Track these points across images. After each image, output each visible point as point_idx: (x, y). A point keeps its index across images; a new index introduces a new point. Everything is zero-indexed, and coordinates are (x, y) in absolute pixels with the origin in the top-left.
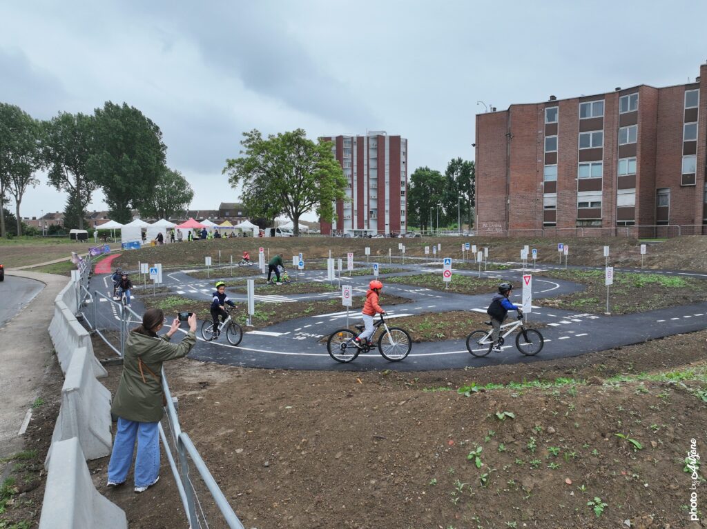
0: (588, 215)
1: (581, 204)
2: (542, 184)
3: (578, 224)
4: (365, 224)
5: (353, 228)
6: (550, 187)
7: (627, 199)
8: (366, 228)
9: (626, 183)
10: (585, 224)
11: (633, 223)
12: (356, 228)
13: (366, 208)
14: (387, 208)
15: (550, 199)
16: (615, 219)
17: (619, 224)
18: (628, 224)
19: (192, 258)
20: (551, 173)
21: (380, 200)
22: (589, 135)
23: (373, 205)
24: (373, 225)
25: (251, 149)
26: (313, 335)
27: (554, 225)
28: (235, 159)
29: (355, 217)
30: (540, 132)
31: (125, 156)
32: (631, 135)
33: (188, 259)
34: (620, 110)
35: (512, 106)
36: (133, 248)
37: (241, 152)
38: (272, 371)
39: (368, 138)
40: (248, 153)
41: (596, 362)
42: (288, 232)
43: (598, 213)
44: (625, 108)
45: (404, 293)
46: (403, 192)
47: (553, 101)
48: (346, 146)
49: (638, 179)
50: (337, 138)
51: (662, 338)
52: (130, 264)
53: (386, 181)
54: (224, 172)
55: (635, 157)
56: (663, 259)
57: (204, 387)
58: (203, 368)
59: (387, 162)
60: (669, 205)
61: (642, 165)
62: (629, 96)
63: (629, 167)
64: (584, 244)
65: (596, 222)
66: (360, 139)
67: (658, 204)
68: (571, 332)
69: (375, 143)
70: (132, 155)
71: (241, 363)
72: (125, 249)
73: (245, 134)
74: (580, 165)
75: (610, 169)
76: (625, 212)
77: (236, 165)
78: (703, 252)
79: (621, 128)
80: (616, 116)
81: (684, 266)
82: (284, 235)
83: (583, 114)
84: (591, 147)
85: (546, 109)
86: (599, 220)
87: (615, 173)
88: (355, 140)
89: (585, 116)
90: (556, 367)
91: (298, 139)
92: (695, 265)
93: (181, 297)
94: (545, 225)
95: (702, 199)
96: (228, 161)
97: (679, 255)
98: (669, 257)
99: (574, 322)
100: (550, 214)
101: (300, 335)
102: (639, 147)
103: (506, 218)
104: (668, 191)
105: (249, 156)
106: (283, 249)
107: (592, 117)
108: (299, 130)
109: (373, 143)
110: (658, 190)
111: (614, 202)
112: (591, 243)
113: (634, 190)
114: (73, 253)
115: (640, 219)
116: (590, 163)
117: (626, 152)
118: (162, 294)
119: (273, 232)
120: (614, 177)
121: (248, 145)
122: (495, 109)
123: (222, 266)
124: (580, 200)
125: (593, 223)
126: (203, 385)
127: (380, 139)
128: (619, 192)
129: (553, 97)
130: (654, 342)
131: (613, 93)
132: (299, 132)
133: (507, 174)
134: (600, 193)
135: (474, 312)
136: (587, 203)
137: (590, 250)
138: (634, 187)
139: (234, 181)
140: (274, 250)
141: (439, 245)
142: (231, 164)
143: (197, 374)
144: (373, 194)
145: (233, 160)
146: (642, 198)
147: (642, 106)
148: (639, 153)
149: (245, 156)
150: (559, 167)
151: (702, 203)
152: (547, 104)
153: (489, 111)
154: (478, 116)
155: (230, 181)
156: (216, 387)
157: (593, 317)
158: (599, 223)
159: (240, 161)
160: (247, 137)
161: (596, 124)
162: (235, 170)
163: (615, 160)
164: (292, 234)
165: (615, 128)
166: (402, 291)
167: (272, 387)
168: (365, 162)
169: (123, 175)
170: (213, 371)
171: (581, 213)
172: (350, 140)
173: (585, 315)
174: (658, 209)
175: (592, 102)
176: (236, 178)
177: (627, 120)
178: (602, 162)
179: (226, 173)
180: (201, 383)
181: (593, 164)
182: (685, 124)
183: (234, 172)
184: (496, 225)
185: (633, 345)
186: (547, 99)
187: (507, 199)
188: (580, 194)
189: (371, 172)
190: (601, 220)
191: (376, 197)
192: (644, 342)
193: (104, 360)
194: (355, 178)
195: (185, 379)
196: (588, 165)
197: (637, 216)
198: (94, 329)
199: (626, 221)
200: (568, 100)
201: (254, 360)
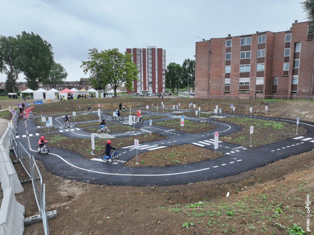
0: (244, 88)
1: (241, 83)
2: (224, 74)
3: (240, 92)
4: (147, 88)
5: (141, 90)
6: (228, 76)
7: (260, 81)
8: (147, 90)
9: (260, 74)
10: (242, 92)
11: (262, 92)
12: (143, 90)
13: (147, 81)
14: (157, 81)
15: (227, 81)
16: (255, 91)
17: (257, 92)
18: (260, 92)
19: (67, 109)
20: (228, 69)
21: (153, 77)
22: (245, 53)
23: (150, 80)
24: (151, 89)
25: (93, 57)
26: (121, 161)
27: (229, 92)
28: (86, 61)
29: (142, 85)
30: (224, 51)
31: (34, 58)
32: (262, 53)
33: (65, 109)
34: (258, 42)
35: (211, 39)
36: (39, 103)
37: (89, 58)
38: (102, 186)
39: (148, 49)
40: (92, 58)
41: (245, 178)
42: (112, 95)
43: (248, 87)
44: (260, 41)
45: (163, 133)
46: (164, 74)
47: (229, 37)
48: (138, 53)
49: (265, 73)
50: (134, 49)
51: (273, 162)
52: (38, 112)
53: (156, 69)
54: (81, 67)
55: (264, 63)
56: (275, 112)
57: (70, 200)
58: (70, 185)
59: (156, 60)
60: (277, 84)
61: (267, 67)
62: (262, 36)
63: (261, 67)
64: (241, 103)
65: (247, 91)
66: (144, 50)
67: (273, 83)
68: (235, 159)
69: (151, 52)
70: (37, 57)
71: (88, 181)
72: (35, 104)
73: (90, 50)
74: (241, 66)
75: (253, 68)
76: (259, 87)
77: (87, 64)
78: (291, 109)
79: (258, 50)
80: (256, 44)
81: (283, 115)
82: (110, 96)
83: (242, 44)
84: (245, 58)
85: (226, 40)
86: (248, 90)
87: (255, 70)
88: (142, 50)
89: (243, 44)
90: (228, 182)
91: (115, 52)
92: (287, 115)
93: (62, 134)
94: (225, 92)
95: (291, 83)
96: (83, 62)
97: (281, 110)
98: (277, 111)
99: (236, 152)
100: (227, 87)
101: (116, 161)
102: (266, 59)
103: (209, 90)
104: (277, 78)
105: (93, 60)
106: (110, 104)
107: (246, 45)
108: (115, 49)
109: (150, 52)
110: (273, 77)
111: (255, 82)
112: (245, 103)
113: (263, 78)
114: (10, 107)
115: (266, 90)
116: (245, 65)
117: (260, 61)
118: (52, 132)
119: (105, 94)
120: (255, 72)
121: (91, 55)
122: (204, 39)
123: (81, 113)
124: (240, 82)
125: (246, 92)
126: (70, 197)
127: (153, 50)
128: (257, 78)
129: (229, 35)
130: (270, 164)
131: (255, 34)
132: (116, 49)
133: (209, 70)
134: (249, 78)
135: (194, 145)
136: (244, 83)
137: (244, 106)
138: (263, 76)
139: (86, 71)
140: (105, 104)
141: (179, 104)
142: (84, 63)
143: (67, 189)
144: (150, 75)
145: (85, 62)
146: (267, 81)
147: (268, 41)
148: (265, 61)
149: (91, 60)
150: (232, 67)
151: (291, 84)
152: (226, 38)
153: (202, 41)
154: (197, 43)
155: (84, 71)
156: (75, 199)
157: (245, 149)
158: (248, 92)
159: (89, 62)
160: (91, 51)
161: (248, 48)
162: (86, 66)
163: (255, 64)
164: (114, 96)
165: (256, 50)
166: (162, 131)
167: (101, 198)
168: (147, 60)
169: (34, 67)
170: (74, 187)
171: (241, 87)
172: (140, 50)
173: (242, 147)
174: (273, 86)
175: (246, 38)
176: (87, 70)
177: (261, 47)
178: (250, 65)
179: (82, 68)
180: (68, 197)
181: (246, 66)
182: (285, 49)
183: (85, 67)
184: (204, 92)
185: (261, 167)
186: (227, 36)
187: (209, 81)
188: (240, 79)
189: (149, 65)
190: (249, 91)
191: (152, 76)
192: (265, 165)
193: (23, 181)
194: (142, 67)
195: (61, 193)
196: (244, 66)
197: (264, 89)
198: (19, 159)
199: (259, 91)
200: (236, 37)
201: (94, 179)
